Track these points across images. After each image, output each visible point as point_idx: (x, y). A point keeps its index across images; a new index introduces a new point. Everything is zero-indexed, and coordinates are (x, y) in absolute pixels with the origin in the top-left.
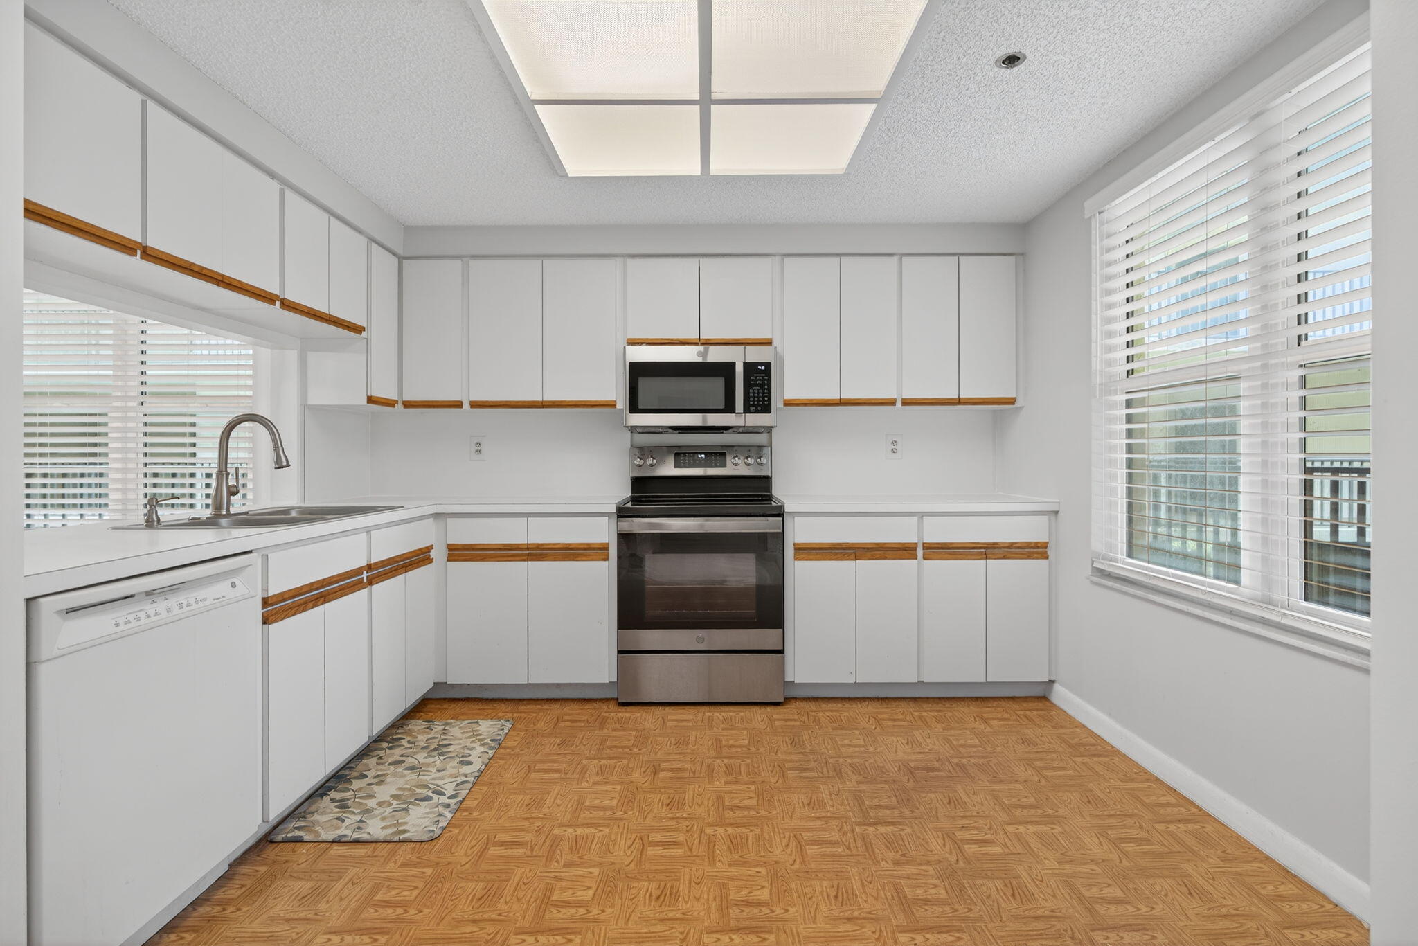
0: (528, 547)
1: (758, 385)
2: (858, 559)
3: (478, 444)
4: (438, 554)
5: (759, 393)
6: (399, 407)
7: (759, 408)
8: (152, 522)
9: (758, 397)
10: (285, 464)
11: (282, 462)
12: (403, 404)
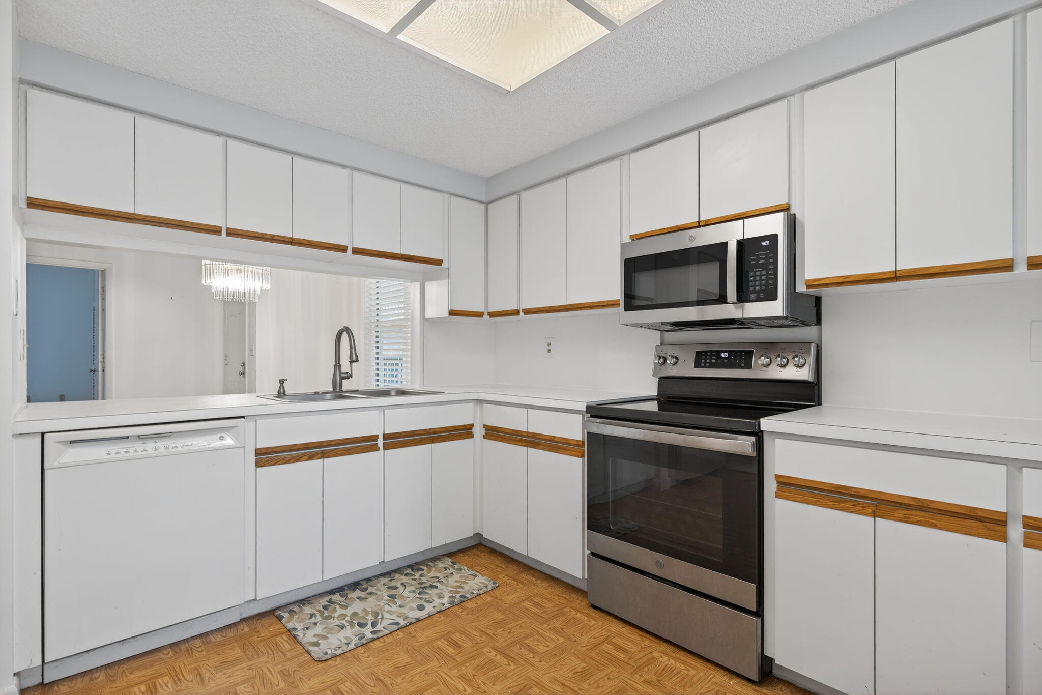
0: (528, 434)
1: (761, 266)
2: (879, 517)
3: (549, 345)
4: (478, 431)
5: (760, 275)
6: (486, 317)
7: (762, 295)
8: (281, 394)
9: (761, 280)
10: (354, 359)
11: (353, 358)
12: (488, 314)
